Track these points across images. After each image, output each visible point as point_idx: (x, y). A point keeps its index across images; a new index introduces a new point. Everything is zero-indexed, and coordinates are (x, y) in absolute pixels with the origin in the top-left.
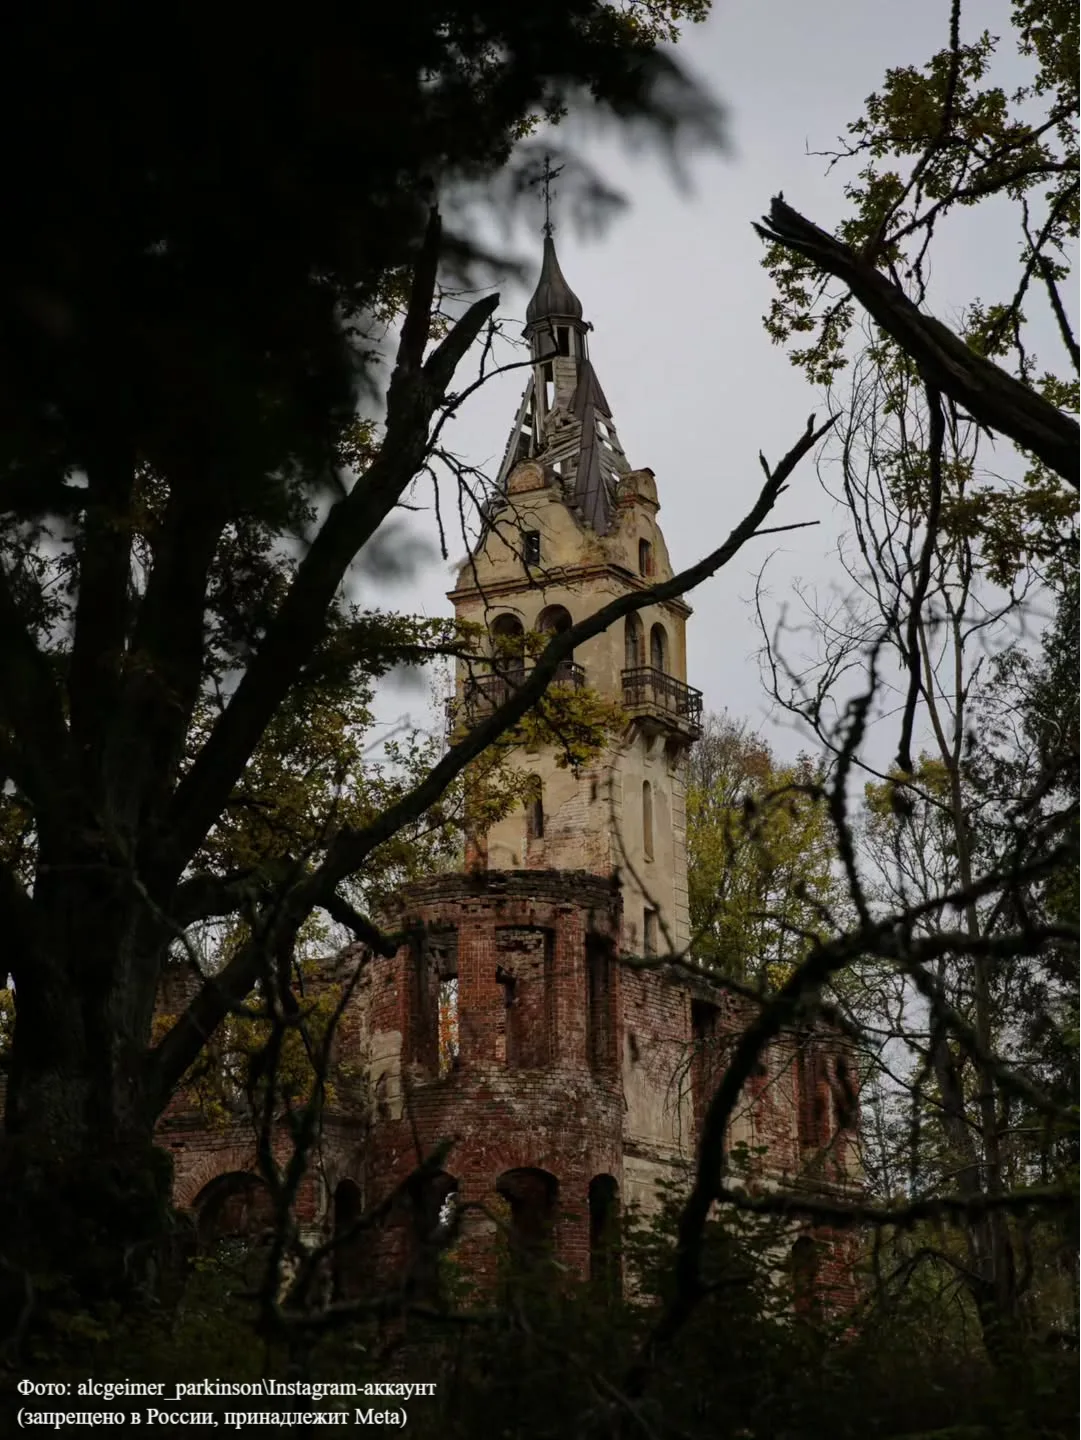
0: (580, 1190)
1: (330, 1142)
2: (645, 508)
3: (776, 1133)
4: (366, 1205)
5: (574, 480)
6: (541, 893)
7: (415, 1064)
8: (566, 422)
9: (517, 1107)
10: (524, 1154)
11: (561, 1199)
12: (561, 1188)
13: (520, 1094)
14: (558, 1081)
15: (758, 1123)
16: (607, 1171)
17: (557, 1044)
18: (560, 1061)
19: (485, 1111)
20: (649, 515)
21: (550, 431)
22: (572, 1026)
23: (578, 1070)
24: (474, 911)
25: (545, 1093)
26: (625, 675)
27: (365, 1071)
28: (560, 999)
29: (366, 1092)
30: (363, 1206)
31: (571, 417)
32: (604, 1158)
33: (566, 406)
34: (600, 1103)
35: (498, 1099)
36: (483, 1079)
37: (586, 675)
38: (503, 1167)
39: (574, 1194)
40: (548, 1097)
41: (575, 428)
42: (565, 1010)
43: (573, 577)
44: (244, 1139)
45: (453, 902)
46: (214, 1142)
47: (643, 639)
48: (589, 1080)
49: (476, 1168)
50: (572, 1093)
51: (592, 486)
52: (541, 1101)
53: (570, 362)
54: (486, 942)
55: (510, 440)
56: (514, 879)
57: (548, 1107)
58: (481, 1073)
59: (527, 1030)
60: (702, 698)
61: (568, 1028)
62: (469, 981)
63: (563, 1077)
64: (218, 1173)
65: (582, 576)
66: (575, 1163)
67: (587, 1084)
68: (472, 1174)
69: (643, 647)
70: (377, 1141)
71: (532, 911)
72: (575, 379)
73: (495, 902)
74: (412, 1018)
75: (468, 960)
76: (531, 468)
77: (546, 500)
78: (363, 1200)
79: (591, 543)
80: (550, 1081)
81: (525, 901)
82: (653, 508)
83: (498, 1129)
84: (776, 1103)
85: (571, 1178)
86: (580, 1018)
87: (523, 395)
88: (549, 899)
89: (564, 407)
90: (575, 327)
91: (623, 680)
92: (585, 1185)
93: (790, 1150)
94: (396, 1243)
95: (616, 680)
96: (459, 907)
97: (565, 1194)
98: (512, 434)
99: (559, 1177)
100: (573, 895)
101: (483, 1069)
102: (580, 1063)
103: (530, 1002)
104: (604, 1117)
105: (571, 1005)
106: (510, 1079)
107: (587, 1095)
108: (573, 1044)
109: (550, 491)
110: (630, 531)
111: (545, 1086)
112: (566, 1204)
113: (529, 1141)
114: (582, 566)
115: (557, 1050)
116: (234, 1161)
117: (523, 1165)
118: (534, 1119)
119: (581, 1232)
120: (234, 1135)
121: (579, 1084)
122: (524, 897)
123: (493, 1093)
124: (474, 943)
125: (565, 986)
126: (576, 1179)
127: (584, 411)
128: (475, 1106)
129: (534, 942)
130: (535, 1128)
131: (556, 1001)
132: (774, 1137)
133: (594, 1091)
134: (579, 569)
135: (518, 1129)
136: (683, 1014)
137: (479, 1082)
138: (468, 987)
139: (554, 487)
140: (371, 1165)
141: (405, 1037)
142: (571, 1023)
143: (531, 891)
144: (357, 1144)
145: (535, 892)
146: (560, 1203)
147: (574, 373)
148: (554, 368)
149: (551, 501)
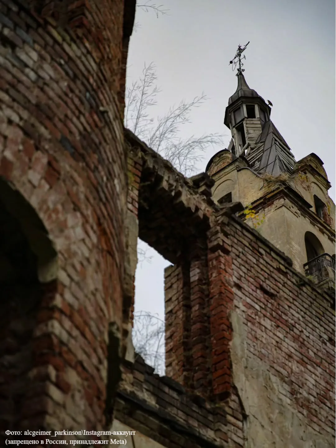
5: (258, 165)
8: (253, 149)
26: (307, 267)
31: (258, 145)
53: (256, 120)
72: (260, 129)
77: (236, 171)
89: (252, 143)
109: (237, 164)
127: (266, 138)
148: (245, 125)
149: (238, 171)
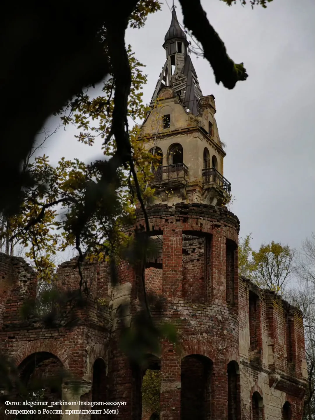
0: (223, 368)
1: (92, 338)
2: (211, 110)
3: (279, 354)
4: (108, 372)
5: (184, 97)
6: (206, 215)
7: (138, 300)
8: (179, 77)
9: (193, 323)
10: (196, 347)
11: (214, 372)
12: (214, 366)
13: (194, 316)
14: (213, 311)
15: (273, 349)
16: (235, 359)
17: (212, 292)
18: (214, 301)
19: (175, 324)
20: (212, 113)
21: (174, 80)
22: (220, 284)
23: (223, 306)
24: (172, 222)
25: (207, 316)
26: (203, 172)
27: (110, 304)
28: (214, 269)
29: (110, 314)
30: (107, 372)
31: (182, 75)
32: (234, 352)
33: (180, 72)
34: (232, 324)
35: (182, 318)
36: (175, 307)
37: (188, 170)
38: (186, 354)
39: (219, 370)
40: (208, 319)
41: (184, 79)
42: (217, 275)
43: (184, 132)
44: (46, 335)
45: (161, 218)
46: (31, 336)
47: (209, 160)
48: (228, 312)
49: (170, 353)
50: (220, 317)
51: (192, 98)
52: (205, 320)
53: (182, 55)
54: (178, 238)
55: (157, 84)
56: (192, 208)
57: (208, 324)
58: (173, 304)
59: (187, 292)
60: (231, 186)
61: (218, 284)
62: (168, 257)
63: (215, 309)
64: (32, 352)
65: (188, 131)
66: (221, 353)
67: (227, 313)
68: (168, 357)
69: (209, 164)
70: (116, 340)
71: (201, 224)
72: (184, 62)
73: (183, 218)
74: (137, 277)
75: (168, 246)
76: (167, 90)
77: (174, 103)
78: (107, 370)
79: (191, 118)
80: (209, 311)
81: (198, 219)
82: (214, 111)
83: (183, 334)
84: (279, 341)
85: (219, 361)
86: (224, 280)
87: (163, 68)
88: (209, 219)
89: (179, 72)
90: (184, 43)
91: (203, 173)
92: (225, 365)
93: (284, 362)
94: (126, 392)
95: (200, 173)
96: (164, 220)
97: (216, 369)
98: (158, 82)
99: (213, 361)
100: (221, 219)
101: (175, 302)
102: (224, 303)
103: (189, 278)
104: (234, 331)
105: (219, 272)
106: (189, 308)
107: (226, 319)
108: (220, 293)
109: (175, 99)
110: (206, 117)
111: (207, 313)
112: (216, 375)
113: (199, 342)
114: (188, 127)
115: (213, 295)
116: (41, 346)
117: (195, 353)
118: (201, 330)
119: (224, 390)
120: (41, 333)
121: (223, 313)
122: (198, 217)
123: (180, 315)
124: (171, 238)
125: (217, 263)
126: (221, 362)
127: (188, 73)
128: (170, 321)
129: (192, 250)
130: (201, 334)
131: (212, 270)
132: (279, 356)
133: (230, 318)
134: (187, 129)
135: (194, 334)
136: (246, 296)
137: (173, 309)
138: (168, 260)
139: (176, 97)
140: (112, 352)
141: (133, 286)
142: (219, 282)
143: (201, 214)
144: (105, 340)
145: (203, 215)
146: (214, 374)
147: (184, 59)
148: (176, 57)
149: (175, 103)
